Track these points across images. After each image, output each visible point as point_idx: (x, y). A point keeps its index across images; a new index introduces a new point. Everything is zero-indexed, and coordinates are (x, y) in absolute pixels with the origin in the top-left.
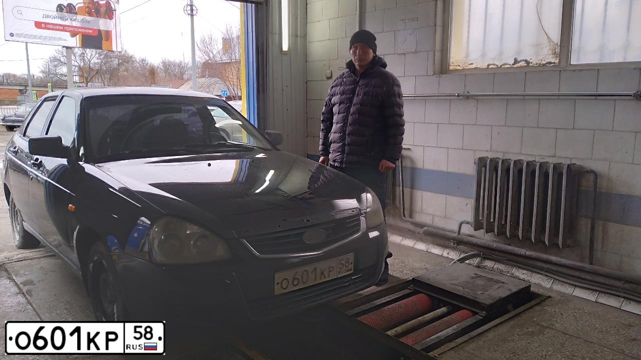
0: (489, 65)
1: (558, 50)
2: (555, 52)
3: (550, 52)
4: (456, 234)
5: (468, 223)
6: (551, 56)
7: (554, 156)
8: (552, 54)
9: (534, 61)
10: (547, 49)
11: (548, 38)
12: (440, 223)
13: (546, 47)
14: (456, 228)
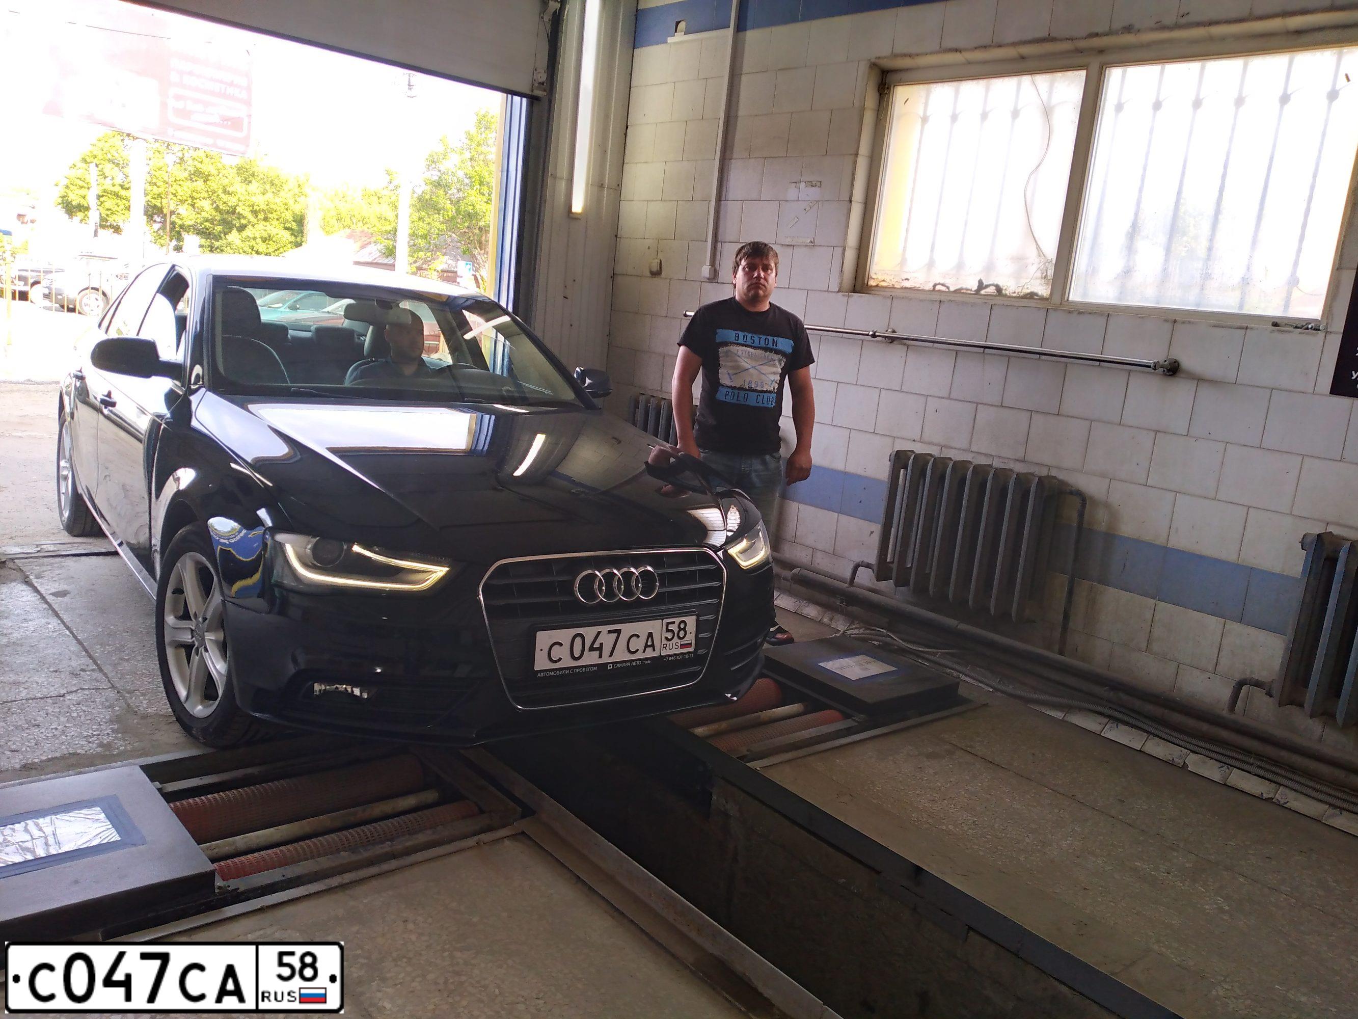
0: (935, 286)
1: (1051, 272)
2: (1046, 276)
3: (1039, 274)
4: (846, 585)
5: (868, 566)
6: (1038, 281)
7: (1023, 461)
8: (1042, 278)
9: (1011, 287)
10: (1034, 268)
11: (1038, 248)
12: (823, 563)
13: (1033, 264)
14: (848, 574)
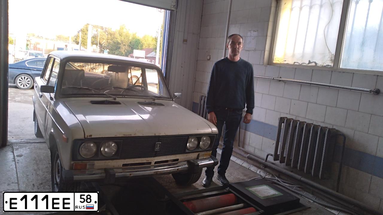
0: (295, 63)
2: (332, 59)
3: (329, 59)
4: (264, 161)
5: (272, 155)
6: (329, 61)
7: (324, 122)
9: (320, 63)
10: (328, 57)
11: (329, 50)
12: (258, 153)
14: (265, 158)
